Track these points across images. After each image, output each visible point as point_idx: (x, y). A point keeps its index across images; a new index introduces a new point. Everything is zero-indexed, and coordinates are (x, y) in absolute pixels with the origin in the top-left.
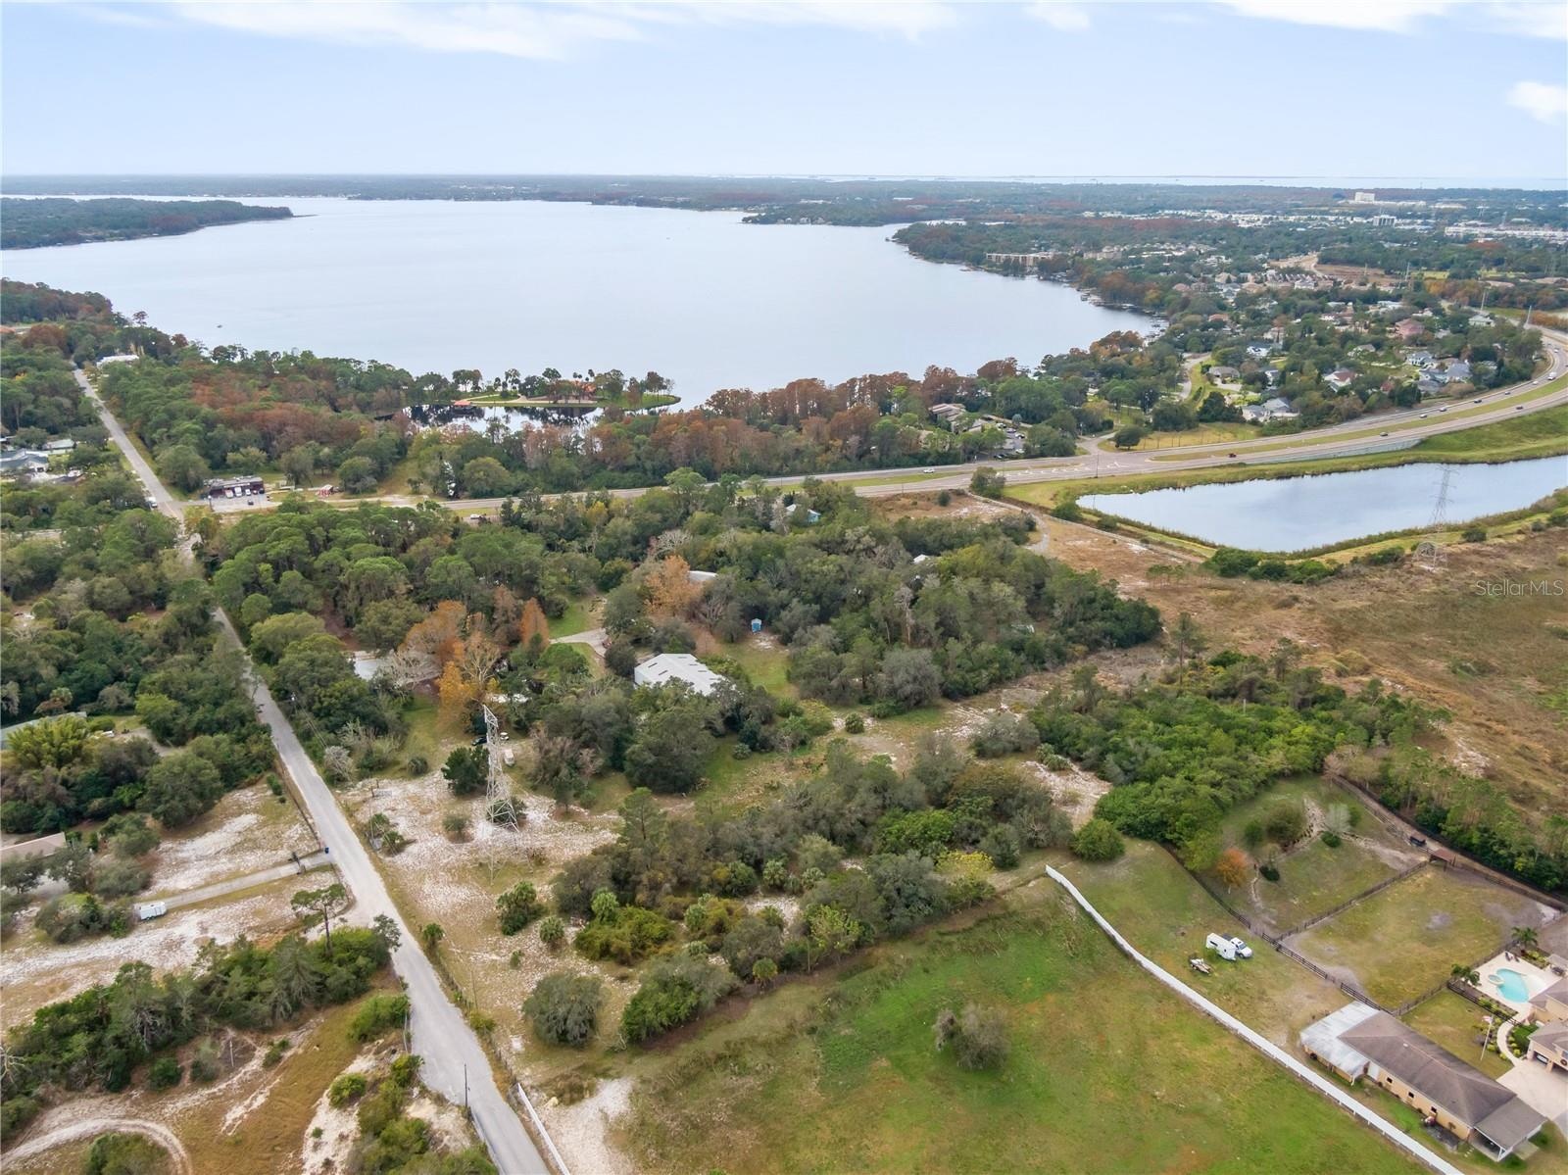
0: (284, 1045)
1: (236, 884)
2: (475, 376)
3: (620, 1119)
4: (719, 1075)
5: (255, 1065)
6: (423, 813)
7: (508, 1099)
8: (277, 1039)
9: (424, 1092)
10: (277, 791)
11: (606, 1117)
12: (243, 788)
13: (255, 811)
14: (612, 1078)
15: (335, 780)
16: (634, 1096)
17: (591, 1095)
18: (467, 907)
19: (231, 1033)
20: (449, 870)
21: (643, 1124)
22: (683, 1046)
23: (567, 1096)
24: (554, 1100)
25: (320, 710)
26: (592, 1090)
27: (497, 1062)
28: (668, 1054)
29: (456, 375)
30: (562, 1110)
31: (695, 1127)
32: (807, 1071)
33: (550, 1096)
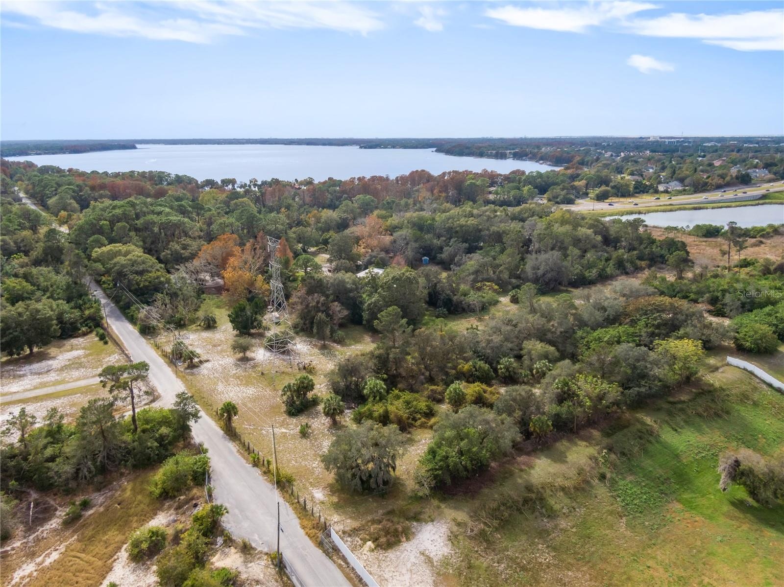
0: (86, 505)
1: (60, 388)
2: (233, 182)
3: (446, 562)
4: (531, 517)
5: (54, 523)
6: (215, 346)
7: (320, 545)
8: (78, 500)
9: (229, 541)
10: (102, 338)
11: (429, 560)
12: (77, 337)
13: (84, 348)
14: (426, 522)
15: (147, 331)
16: (453, 538)
17: (408, 539)
18: (255, 399)
19: (34, 495)
20: (238, 377)
21: (470, 567)
22: (486, 491)
23: (383, 540)
24: (370, 544)
25: (136, 290)
26: (408, 534)
27: (302, 510)
28: (473, 497)
29: (223, 181)
30: (381, 554)
31: (524, 568)
32: (611, 513)
33: (365, 541)
